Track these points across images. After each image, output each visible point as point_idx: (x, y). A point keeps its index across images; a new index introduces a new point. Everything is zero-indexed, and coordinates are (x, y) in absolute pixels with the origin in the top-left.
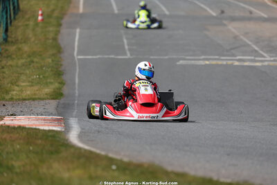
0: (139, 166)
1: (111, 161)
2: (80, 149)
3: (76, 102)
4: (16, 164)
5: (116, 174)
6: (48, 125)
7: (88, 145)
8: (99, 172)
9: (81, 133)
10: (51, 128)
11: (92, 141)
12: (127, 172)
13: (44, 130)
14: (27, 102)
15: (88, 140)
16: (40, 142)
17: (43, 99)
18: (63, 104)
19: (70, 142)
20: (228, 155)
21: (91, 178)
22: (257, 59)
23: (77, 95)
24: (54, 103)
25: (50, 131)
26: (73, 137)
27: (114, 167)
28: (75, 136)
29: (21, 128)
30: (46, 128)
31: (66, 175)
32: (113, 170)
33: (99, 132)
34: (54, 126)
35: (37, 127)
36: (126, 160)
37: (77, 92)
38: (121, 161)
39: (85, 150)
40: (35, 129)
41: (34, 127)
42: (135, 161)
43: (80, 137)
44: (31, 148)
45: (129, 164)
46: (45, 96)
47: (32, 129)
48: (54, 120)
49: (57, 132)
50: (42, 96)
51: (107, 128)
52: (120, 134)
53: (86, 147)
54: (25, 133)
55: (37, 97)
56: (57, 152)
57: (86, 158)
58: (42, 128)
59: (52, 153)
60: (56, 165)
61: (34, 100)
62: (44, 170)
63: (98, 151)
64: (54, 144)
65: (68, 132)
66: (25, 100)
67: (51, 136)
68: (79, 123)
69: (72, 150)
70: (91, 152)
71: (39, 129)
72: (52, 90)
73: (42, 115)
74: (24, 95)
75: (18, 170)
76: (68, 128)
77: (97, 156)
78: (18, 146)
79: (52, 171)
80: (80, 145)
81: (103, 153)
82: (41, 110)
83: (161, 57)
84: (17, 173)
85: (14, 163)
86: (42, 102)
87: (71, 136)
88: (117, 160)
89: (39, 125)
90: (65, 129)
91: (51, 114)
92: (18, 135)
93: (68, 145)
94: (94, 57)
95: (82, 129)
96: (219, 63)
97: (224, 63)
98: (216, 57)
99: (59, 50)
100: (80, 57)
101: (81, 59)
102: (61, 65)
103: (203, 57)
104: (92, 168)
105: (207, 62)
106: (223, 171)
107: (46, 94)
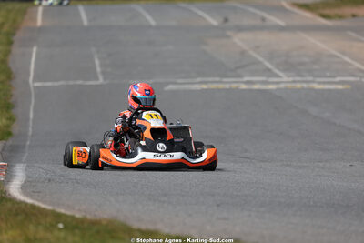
0: (94, 223)
1: (58, 217)
2: (21, 202)
3: (28, 143)
5: (62, 234)
7: (32, 198)
8: (41, 233)
11: (39, 192)
12: (77, 231)
15: (34, 192)
18: (11, 146)
19: (10, 195)
20: (218, 205)
23: (30, 133)
26: (15, 190)
27: (61, 226)
28: (18, 186)
32: (60, 229)
33: (50, 181)
36: (78, 215)
37: (30, 129)
38: (73, 217)
39: (26, 204)
42: (89, 217)
43: (24, 188)
45: (82, 221)
52: (78, 183)
53: (29, 201)
57: (26, 214)
63: (43, 206)
65: (9, 181)
68: (26, 170)
69: (9, 205)
70: (33, 206)
76: (9, 177)
77: (42, 212)
80: (19, 196)
81: (50, 208)
87: (12, 186)
88: (66, 216)
90: (5, 178)
93: (5, 199)
94: (56, 84)
95: (29, 177)
96: (221, 86)
97: (227, 86)
98: (217, 79)
99: (9, 75)
100: (37, 84)
101: (37, 87)
102: (11, 95)
103: (199, 79)
104: (32, 227)
105: (204, 86)
106: (209, 228)
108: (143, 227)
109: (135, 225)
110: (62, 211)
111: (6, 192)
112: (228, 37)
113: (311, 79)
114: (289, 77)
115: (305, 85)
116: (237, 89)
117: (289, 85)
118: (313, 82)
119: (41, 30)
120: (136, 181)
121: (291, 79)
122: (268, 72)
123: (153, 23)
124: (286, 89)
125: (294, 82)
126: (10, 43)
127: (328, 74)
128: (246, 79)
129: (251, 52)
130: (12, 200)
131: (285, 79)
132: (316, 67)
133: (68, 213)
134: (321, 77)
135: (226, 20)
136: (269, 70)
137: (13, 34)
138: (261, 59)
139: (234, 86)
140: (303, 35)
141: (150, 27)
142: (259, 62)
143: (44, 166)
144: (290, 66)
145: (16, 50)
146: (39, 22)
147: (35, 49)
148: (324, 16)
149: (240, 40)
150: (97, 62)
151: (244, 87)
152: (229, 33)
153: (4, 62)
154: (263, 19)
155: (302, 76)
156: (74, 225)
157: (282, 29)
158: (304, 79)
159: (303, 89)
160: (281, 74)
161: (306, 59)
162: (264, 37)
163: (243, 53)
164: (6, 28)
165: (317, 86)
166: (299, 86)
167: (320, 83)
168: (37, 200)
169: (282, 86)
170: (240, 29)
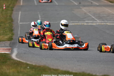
0: (39, 67)
1: (27, 65)
2: (16, 60)
5: (29, 70)
7: (19, 59)
8: (22, 70)
10: (5, 52)
11: (22, 57)
12: (34, 69)
13: (2, 53)
15: (20, 57)
18: (13, 42)
19: (12, 58)
20: (78, 61)
21: (18, 72)
24: (9, 42)
25: (4, 53)
26: (14, 56)
27: (28, 67)
30: (3, 52)
31: (8, 71)
32: (28, 69)
33: (25, 53)
36: (34, 64)
38: (32, 65)
39: (17, 61)
42: (37, 65)
43: (17, 56)
45: (35, 66)
46: (6, 40)
48: (8, 49)
49: (7, 54)
50: (4, 40)
51: (29, 52)
52: (34, 54)
53: (18, 60)
55: (2, 40)
56: (6, 62)
57: (18, 64)
59: (3, 62)
60: (4, 67)
63: (22, 61)
64: (5, 59)
65: (12, 54)
67: (4, 56)
69: (12, 61)
70: (20, 62)
72: (8, 37)
73: (3, 47)
76: (12, 52)
77: (22, 63)
79: (2, 70)
80: (16, 59)
81: (25, 62)
82: (3, 45)
86: (4, 42)
88: (30, 64)
91: (7, 47)
93: (10, 59)
94: (27, 23)
95: (18, 52)
96: (78, 24)
97: (80, 24)
98: (77, 22)
99: (12, 20)
100: (21, 23)
101: (21, 24)
102: (13, 27)
103: (71, 22)
104: (19, 68)
105: (73, 24)
106: (75, 68)
107: (6, 39)
108: (54, 68)
109: (52, 67)
110: (29, 63)
111: (11, 57)
112: (81, 8)
113: (107, 22)
114: (100, 21)
115: (105, 24)
116: (83, 25)
117: (100, 24)
118: (108, 23)
119: (22, 6)
120: (52, 53)
121: (100, 22)
122: (93, 20)
123: (57, 4)
124: (99, 25)
125: (101, 22)
126: (12, 10)
127: (112, 20)
128: (86, 22)
129: (88, 13)
130: (13, 60)
131: (99, 22)
132: (108, 18)
133: (31, 63)
134: (110, 21)
135: (80, 3)
136: (94, 19)
137: (13, 7)
138: (91, 15)
139: (82, 24)
140: (104, 8)
141: (56, 5)
142: (90, 16)
143: (23, 49)
144: (100, 18)
145: (14, 12)
146: (21, 4)
147: (20, 12)
148: (111, 2)
149: (84, 9)
150: (40, 16)
151: (85, 24)
152: (81, 7)
153: (10, 16)
154: (92, 3)
155: (104, 21)
156: (33, 67)
157: (97, 6)
158: (105, 22)
159: (104, 25)
160: (97, 20)
161: (105, 15)
162: (92, 9)
163: (85, 13)
164: (11, 6)
165: (108, 24)
166: (103, 24)
167: (109, 23)
168: (21, 59)
169: (98, 24)
170: (84, 6)
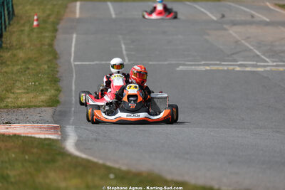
0: (138, 175)
1: (109, 169)
2: (77, 157)
3: (73, 109)
4: (11, 173)
5: (114, 182)
6: (44, 134)
7: (85, 153)
8: (97, 181)
9: (78, 140)
10: (47, 136)
11: (90, 149)
13: (41, 139)
14: (22, 109)
15: (86, 149)
16: (35, 150)
17: (39, 107)
18: (60, 111)
19: (67, 151)
21: (88, 187)
22: (259, 64)
23: (73, 102)
24: (50, 110)
25: (46, 139)
26: (70, 146)
27: (112, 176)
28: (72, 144)
29: (16, 136)
30: (42, 136)
31: (63, 185)
32: (111, 179)
34: (50, 134)
35: (33, 136)
36: (124, 168)
37: (74, 99)
38: (119, 170)
39: (83, 159)
40: (31, 137)
41: (30, 135)
42: (134, 170)
43: (77, 145)
44: (27, 157)
45: (128, 173)
46: (42, 103)
47: (28, 137)
48: (51, 128)
49: (53, 140)
50: (38, 104)
51: (105, 136)
52: (118, 142)
53: (84, 156)
54: (20, 141)
55: (32, 104)
56: (53, 161)
57: (83, 167)
58: (37, 136)
60: (52, 174)
61: (29, 107)
62: (40, 179)
63: (95, 160)
64: (50, 152)
65: (65, 140)
66: (20, 107)
68: (76, 130)
69: (69, 159)
70: (88, 161)
71: (34, 138)
72: (48, 97)
73: (38, 123)
74: (19, 103)
75: (13, 180)
76: (64, 137)
77: (95, 164)
78: (13, 156)
79: (48, 181)
80: (77, 153)
81: (101, 162)
82: (37, 118)
83: (160, 63)
84: (12, 183)
85: (9, 172)
86: (38, 110)
87: (67, 144)
88: (114, 169)
89: (34, 133)
90: (62, 137)
91: (48, 122)
92: (12, 144)
93: (64, 154)
95: (79, 137)
106: (225, 180)
107: (42, 101)
109: (169, 177)
110: (109, 164)
111: (64, 148)
126: (56, 30)
130: (70, 155)
133: (117, 166)
137: (58, 23)
143: (89, 128)
146: (78, 15)
147: (74, 36)
150: (123, 47)
156: (124, 177)
